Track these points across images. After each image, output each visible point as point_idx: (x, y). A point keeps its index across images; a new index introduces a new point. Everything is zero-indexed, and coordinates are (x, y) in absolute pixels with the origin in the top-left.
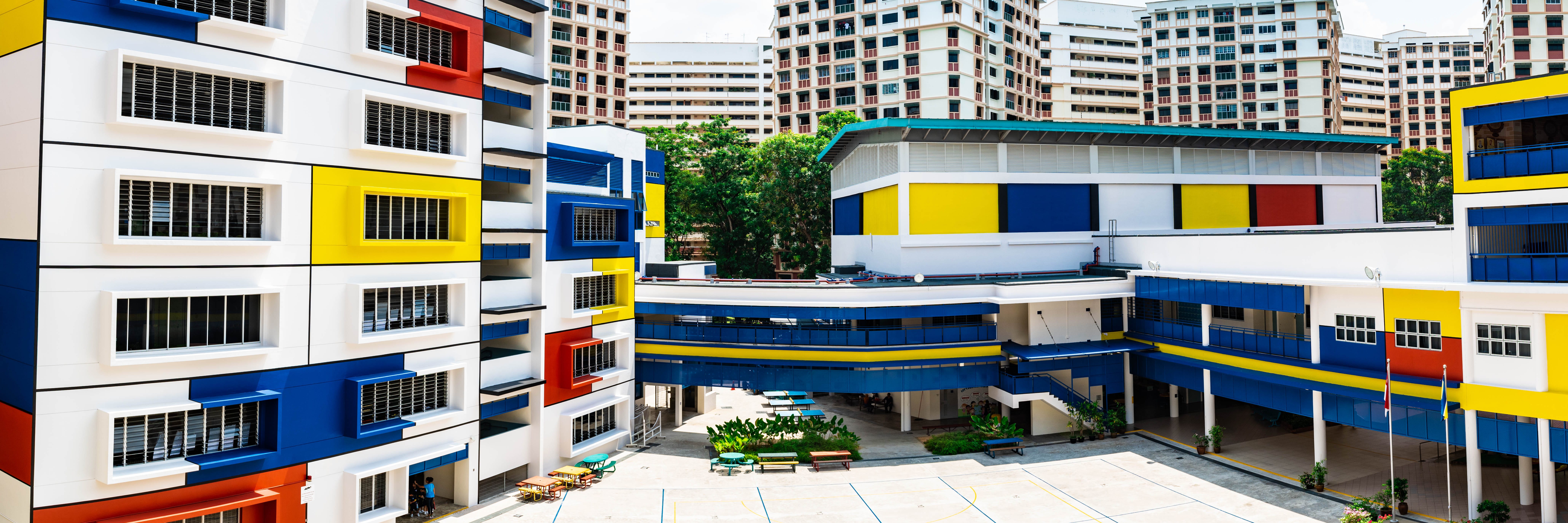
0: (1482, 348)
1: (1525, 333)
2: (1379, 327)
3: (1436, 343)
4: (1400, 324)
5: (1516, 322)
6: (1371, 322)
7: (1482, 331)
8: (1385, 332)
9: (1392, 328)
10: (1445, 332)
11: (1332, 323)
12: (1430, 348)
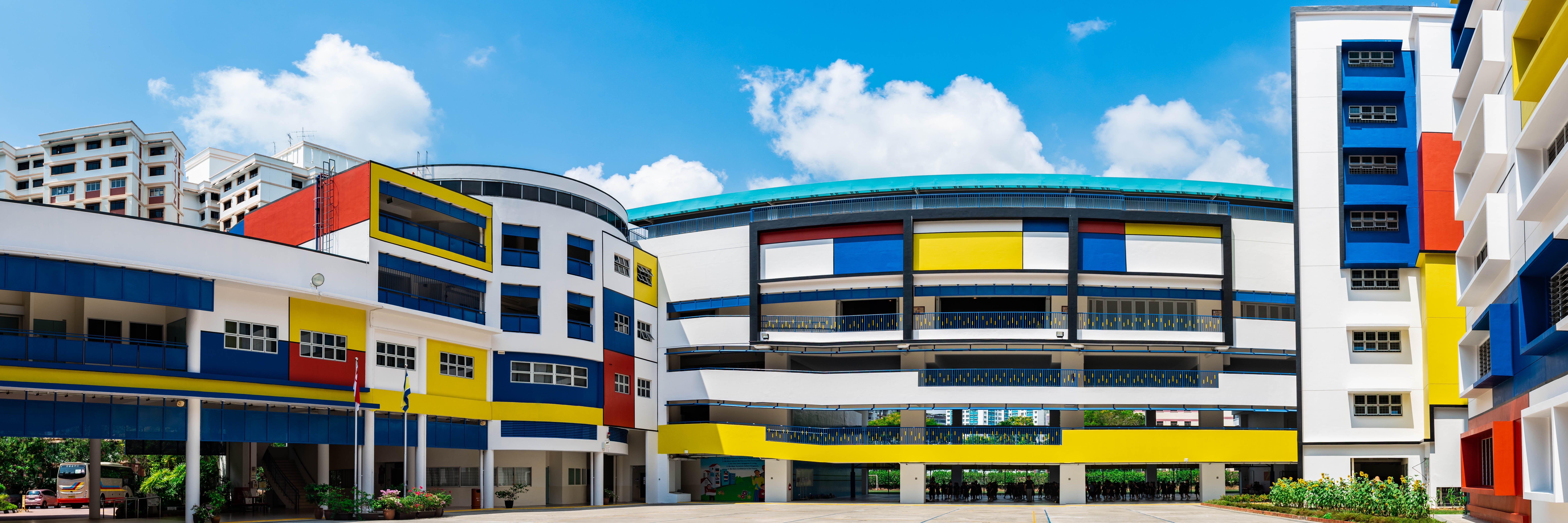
0: (380, 361)
1: (411, 352)
2: (283, 335)
3: (341, 355)
4: (305, 335)
5: (407, 343)
6: (273, 331)
7: (380, 347)
8: (289, 342)
9: (296, 338)
10: (351, 345)
11: (221, 328)
12: (335, 359)
